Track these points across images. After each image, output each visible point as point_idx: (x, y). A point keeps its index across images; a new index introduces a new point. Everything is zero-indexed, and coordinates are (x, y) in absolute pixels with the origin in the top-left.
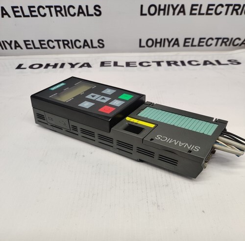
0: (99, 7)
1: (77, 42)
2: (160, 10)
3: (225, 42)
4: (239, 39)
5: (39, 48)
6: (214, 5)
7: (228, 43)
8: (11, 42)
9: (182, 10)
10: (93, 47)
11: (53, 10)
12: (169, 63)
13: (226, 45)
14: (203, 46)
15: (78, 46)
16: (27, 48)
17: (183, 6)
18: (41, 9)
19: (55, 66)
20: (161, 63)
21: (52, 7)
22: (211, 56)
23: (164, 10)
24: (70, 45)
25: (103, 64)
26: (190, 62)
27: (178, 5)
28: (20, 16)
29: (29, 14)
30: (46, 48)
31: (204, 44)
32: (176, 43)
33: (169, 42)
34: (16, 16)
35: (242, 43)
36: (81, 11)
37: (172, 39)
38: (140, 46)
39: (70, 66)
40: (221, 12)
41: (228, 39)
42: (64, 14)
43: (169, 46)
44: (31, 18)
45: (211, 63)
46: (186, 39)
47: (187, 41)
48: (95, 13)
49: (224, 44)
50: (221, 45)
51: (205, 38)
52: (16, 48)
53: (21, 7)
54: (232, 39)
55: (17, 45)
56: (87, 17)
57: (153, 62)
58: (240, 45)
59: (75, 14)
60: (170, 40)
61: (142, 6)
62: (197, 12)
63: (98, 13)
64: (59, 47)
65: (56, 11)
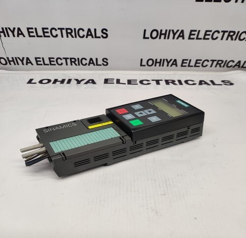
0: (107, 30)
1: (84, 60)
2: (161, 34)
3: (220, 64)
4: (233, 61)
5: (48, 65)
6: (211, 31)
7: (222, 65)
8: (23, 58)
9: (181, 35)
10: (97, 65)
11: (64, 32)
12: (167, 82)
13: (220, 66)
14: (199, 66)
15: (84, 63)
16: (37, 64)
17: (182, 31)
18: (53, 31)
19: (62, 82)
20: (160, 82)
21: (64, 29)
22: (207, 75)
23: (165, 34)
24: (77, 62)
25: (106, 81)
26: (186, 82)
27: (178, 31)
28: (34, 36)
29: (42, 34)
30: (55, 65)
31: (200, 65)
32: (174, 63)
33: (168, 63)
34: (30, 36)
35: (236, 65)
36: (89, 33)
37: (171, 60)
38: (141, 65)
39: (76, 82)
40: (217, 38)
41: (222, 61)
42: (74, 36)
43: (168, 66)
44: (43, 38)
45: (206, 83)
46: (183, 60)
47: (185, 61)
48: (102, 36)
49: (218, 65)
50: (216, 66)
51: (201, 60)
52: (27, 64)
53: (36, 29)
54: (226, 61)
55: (28, 61)
56: (94, 39)
57: (152, 80)
58: (234, 67)
59: (84, 36)
60: (169, 61)
61: (145, 31)
62: (195, 37)
63: (105, 36)
64: (67, 64)
65: (67, 33)
